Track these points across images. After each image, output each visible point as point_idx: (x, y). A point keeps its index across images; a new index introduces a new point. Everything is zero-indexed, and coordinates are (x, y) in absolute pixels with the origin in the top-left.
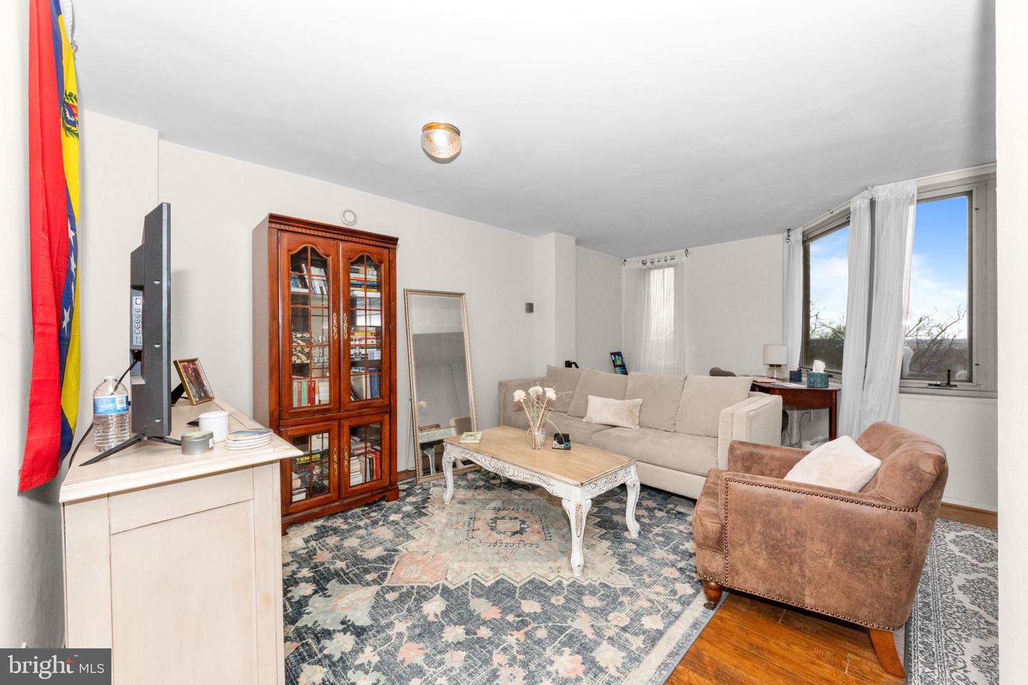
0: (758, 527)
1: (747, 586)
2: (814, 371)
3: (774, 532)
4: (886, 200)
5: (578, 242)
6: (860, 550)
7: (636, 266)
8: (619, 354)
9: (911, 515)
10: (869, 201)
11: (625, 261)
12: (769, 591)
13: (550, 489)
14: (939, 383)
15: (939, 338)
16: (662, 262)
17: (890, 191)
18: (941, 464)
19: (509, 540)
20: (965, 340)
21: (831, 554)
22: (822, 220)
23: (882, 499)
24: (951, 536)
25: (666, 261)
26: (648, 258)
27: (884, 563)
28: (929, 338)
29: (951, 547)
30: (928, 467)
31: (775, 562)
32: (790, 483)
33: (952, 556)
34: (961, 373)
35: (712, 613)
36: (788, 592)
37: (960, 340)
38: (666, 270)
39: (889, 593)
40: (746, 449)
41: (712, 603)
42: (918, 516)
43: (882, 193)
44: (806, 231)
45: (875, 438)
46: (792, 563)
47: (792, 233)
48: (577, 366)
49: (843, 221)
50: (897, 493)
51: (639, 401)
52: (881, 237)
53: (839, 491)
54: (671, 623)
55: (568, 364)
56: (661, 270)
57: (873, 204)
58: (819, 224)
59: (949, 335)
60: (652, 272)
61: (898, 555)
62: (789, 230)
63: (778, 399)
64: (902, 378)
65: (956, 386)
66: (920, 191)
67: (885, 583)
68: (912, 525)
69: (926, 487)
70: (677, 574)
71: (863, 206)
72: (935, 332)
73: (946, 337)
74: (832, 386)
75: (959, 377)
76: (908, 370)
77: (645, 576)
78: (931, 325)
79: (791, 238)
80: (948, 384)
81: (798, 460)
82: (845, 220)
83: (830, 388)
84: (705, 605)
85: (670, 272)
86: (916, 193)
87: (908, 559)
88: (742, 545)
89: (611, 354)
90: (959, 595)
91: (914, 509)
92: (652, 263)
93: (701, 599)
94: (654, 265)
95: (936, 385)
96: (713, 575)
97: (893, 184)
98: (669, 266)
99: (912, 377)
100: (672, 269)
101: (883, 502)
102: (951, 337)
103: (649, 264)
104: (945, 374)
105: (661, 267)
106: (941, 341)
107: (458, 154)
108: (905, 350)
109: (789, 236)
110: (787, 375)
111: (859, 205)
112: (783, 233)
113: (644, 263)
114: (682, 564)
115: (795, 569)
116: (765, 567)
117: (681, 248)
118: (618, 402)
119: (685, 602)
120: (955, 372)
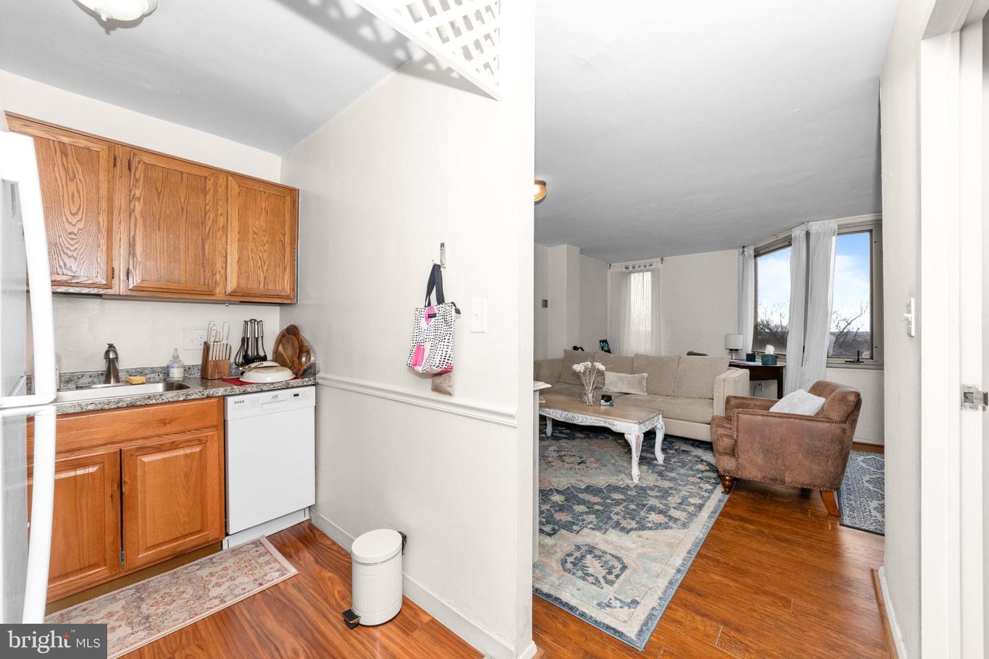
0: (758, 439)
1: (750, 476)
2: (767, 353)
3: (767, 442)
4: (817, 232)
5: (582, 252)
6: (816, 447)
7: (620, 270)
8: (605, 341)
9: (843, 425)
10: (805, 233)
11: (610, 265)
12: (764, 477)
13: (614, 429)
14: (852, 360)
15: (845, 331)
16: (642, 267)
17: (820, 226)
18: (858, 395)
19: (577, 467)
20: (867, 332)
21: (800, 451)
22: (771, 241)
23: (827, 418)
24: (861, 458)
25: (645, 266)
26: (630, 264)
27: (829, 453)
28: (837, 331)
29: (861, 463)
30: (852, 398)
31: (767, 459)
32: (773, 413)
33: (862, 468)
34: (866, 354)
35: (727, 496)
36: (776, 476)
37: (862, 333)
38: (645, 273)
39: (832, 470)
40: (737, 401)
41: (728, 489)
42: (847, 426)
43: (814, 227)
44: (757, 248)
45: (819, 389)
46: (778, 459)
47: (746, 249)
48: (583, 350)
49: (787, 242)
50: (835, 415)
51: (646, 375)
52: (813, 259)
53: (804, 416)
54: (706, 501)
55: (575, 348)
56: (641, 274)
57: (808, 234)
58: (767, 245)
59: (853, 328)
60: (633, 276)
61: (837, 448)
62: (744, 247)
63: (747, 371)
64: (828, 357)
65: (863, 362)
66: (840, 227)
67: (830, 463)
68: (844, 431)
69: (850, 409)
70: (699, 480)
71: (801, 235)
72: (843, 325)
73: (851, 330)
74: (779, 364)
75: (865, 355)
76: (832, 351)
77: (679, 482)
78: (839, 319)
79: (745, 253)
80: (858, 360)
81: (773, 405)
82: (787, 243)
83: (778, 365)
84: (722, 493)
85: (648, 275)
86: (837, 229)
87: (842, 450)
88: (748, 451)
89: (600, 341)
90: (866, 485)
91: (845, 422)
92: (634, 267)
93: (720, 489)
94: (635, 269)
95: (850, 362)
96: (729, 472)
97: (821, 222)
98: (648, 271)
99: (834, 356)
100: (650, 273)
101: (829, 420)
102: (855, 330)
103: (631, 269)
104: (857, 354)
105: (642, 271)
106: (848, 333)
107: (544, 198)
108: (831, 338)
109: (744, 251)
110: (745, 358)
111: (798, 233)
112: (739, 248)
113: (627, 268)
114: (700, 475)
115: (780, 461)
116: (762, 462)
117: (658, 257)
118: (629, 376)
119: (711, 492)
120: (862, 353)
